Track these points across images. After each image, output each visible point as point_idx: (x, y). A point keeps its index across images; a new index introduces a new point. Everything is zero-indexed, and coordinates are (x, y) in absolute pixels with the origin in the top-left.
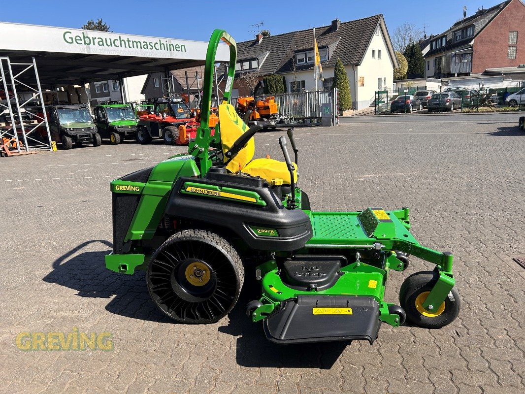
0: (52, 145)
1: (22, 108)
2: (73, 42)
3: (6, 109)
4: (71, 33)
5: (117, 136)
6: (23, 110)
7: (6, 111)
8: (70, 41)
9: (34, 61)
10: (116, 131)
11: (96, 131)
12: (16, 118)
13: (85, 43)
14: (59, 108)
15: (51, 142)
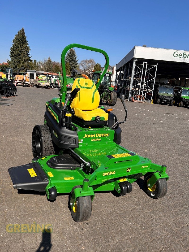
0: (152, 101)
1: (145, 83)
2: (177, 57)
3: (139, 83)
4: (178, 52)
5: (182, 103)
6: (145, 84)
7: (139, 84)
8: (176, 56)
9: (157, 64)
10: (183, 101)
11: (172, 99)
12: (142, 87)
13: (183, 57)
14: (161, 86)
15: (152, 100)
